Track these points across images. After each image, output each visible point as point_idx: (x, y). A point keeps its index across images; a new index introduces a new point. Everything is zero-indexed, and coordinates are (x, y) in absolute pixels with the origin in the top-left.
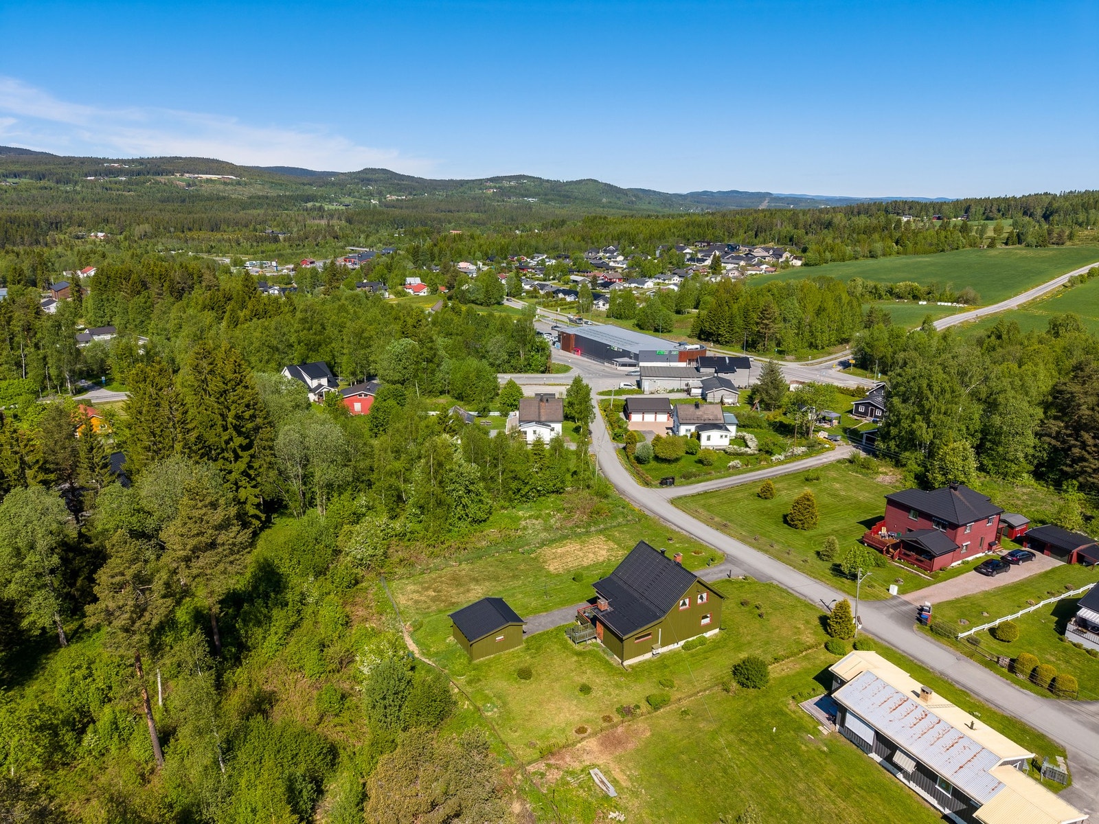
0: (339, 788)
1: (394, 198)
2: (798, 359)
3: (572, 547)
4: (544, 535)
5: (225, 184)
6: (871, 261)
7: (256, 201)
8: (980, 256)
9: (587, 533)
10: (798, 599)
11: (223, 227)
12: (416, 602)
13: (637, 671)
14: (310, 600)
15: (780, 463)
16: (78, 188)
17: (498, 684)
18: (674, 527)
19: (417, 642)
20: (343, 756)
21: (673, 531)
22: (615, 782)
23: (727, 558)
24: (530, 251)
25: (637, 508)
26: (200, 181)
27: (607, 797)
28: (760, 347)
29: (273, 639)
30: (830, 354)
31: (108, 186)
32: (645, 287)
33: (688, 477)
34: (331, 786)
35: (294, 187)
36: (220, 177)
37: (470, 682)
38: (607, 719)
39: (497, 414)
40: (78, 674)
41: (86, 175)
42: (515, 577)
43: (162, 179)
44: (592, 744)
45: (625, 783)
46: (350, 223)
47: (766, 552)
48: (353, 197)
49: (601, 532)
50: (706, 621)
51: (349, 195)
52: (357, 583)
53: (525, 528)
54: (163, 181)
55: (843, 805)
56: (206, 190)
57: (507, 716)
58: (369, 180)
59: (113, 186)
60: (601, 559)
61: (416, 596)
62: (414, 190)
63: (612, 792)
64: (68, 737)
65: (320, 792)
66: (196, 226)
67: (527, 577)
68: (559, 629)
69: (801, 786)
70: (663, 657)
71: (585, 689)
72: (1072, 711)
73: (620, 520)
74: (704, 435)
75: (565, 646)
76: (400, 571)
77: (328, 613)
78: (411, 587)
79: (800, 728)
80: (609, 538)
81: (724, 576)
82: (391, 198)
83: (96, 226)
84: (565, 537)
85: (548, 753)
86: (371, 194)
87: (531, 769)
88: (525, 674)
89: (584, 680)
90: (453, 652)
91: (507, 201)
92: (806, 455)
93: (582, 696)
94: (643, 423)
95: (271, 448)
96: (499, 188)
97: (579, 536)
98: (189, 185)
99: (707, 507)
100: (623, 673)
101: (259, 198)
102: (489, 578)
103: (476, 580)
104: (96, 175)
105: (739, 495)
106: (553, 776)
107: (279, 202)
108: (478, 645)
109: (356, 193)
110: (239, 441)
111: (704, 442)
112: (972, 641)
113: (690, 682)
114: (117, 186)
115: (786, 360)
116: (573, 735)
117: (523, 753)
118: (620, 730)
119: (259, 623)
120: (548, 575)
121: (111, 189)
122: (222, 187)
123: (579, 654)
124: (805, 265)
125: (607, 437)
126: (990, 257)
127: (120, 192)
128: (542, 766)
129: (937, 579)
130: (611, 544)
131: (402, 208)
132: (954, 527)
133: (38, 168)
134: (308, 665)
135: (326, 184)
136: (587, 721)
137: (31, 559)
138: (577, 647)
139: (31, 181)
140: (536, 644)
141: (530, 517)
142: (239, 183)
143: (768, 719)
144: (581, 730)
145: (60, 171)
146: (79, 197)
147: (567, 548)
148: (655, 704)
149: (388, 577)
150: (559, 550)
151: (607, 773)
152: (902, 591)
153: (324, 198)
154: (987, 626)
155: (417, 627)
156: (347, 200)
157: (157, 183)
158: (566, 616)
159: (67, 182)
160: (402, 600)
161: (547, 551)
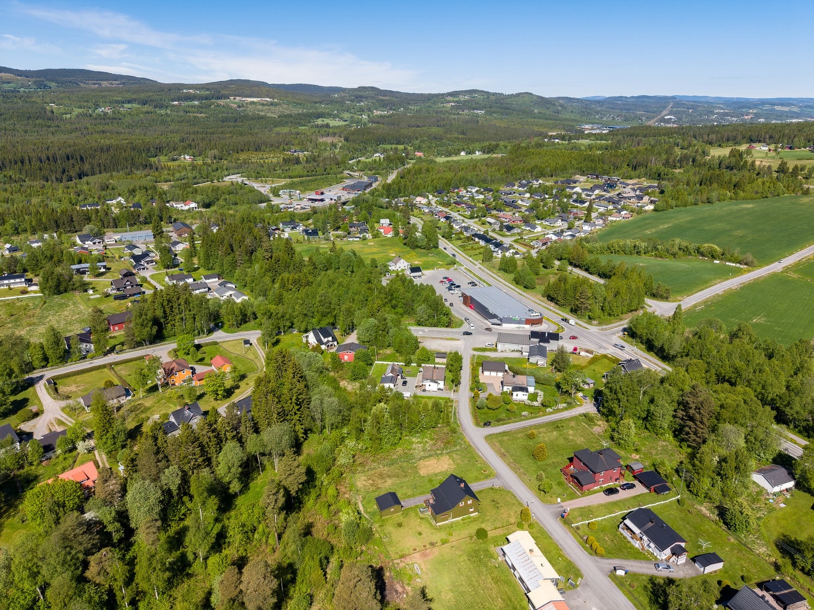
0: (334, 561)
1: (379, 113)
2: (600, 324)
3: (432, 462)
4: (422, 454)
5: (263, 105)
6: (707, 208)
7: (284, 120)
8: (793, 203)
9: (442, 454)
10: (517, 500)
11: (263, 148)
12: (365, 486)
13: (441, 528)
14: (324, 484)
15: (551, 413)
16: (169, 112)
17: (389, 528)
18: (481, 454)
19: (363, 506)
20: (335, 550)
21: (480, 457)
22: (421, 569)
23: (497, 476)
24: (467, 184)
25: (468, 440)
26: (247, 104)
27: (417, 574)
28: (579, 312)
29: (311, 501)
30: (621, 320)
31: (188, 110)
32: (536, 231)
33: (499, 421)
34: (332, 560)
35: (309, 105)
36: (259, 99)
37: (380, 526)
38: (425, 546)
39: (415, 365)
40: (250, 511)
41: (173, 101)
42: (406, 476)
43: (222, 102)
44: (417, 555)
45: (425, 570)
46: (348, 141)
47: (516, 473)
48: (351, 113)
49: (448, 453)
50: (472, 510)
51: (347, 111)
52: (342, 475)
53: (415, 449)
54: (222, 103)
55: (493, 585)
56: (250, 110)
57: (390, 542)
58: (361, 97)
59: (191, 109)
60: (444, 469)
61: (364, 483)
62: (394, 105)
63: (419, 572)
64: (250, 534)
65: (328, 562)
66: (246, 147)
67: (411, 476)
68: (416, 506)
69: (483, 578)
70: (452, 523)
71: (420, 534)
72: (597, 561)
73: (458, 447)
74: (515, 393)
75: (417, 514)
76: (360, 469)
77: (331, 491)
78: (363, 478)
79: (492, 557)
80: (451, 457)
81: (491, 485)
82: (377, 113)
83: (185, 150)
84: (431, 456)
85: (403, 557)
86: (362, 110)
87: (395, 561)
88: (400, 525)
89: (420, 529)
90: (375, 513)
91: (461, 114)
92: (565, 409)
93: (418, 536)
94: (490, 377)
95: (308, 408)
96: (456, 102)
97: (437, 455)
98: (239, 107)
99: (501, 442)
100: (436, 528)
101: (286, 116)
102: (394, 476)
103: (389, 476)
104: (179, 101)
105: (520, 435)
106: (402, 565)
107: (298, 120)
108: (384, 512)
109: (352, 110)
110: (297, 407)
111: (514, 397)
112: (578, 528)
113: (459, 535)
114: (193, 109)
115: (592, 325)
116: (412, 551)
117: (393, 556)
118: (428, 551)
119: (306, 495)
120: (420, 477)
121: (189, 112)
122: (260, 107)
123: (421, 518)
124: (655, 210)
125: (468, 388)
126: (802, 205)
127: (195, 114)
128: (399, 561)
129: (583, 495)
130: (451, 460)
131: (383, 124)
132: (595, 473)
133: (143, 96)
134: (324, 514)
135: (332, 102)
136: (418, 546)
137: (233, 470)
138: (421, 516)
139: (138, 106)
140: (406, 513)
141: (418, 442)
142: (272, 104)
143: (481, 553)
144: (415, 550)
145: (156, 97)
146: (170, 119)
147: (430, 462)
148: (444, 542)
149: (353, 472)
150: (427, 463)
151: (420, 566)
152: (562, 501)
153: (329, 115)
154: (587, 522)
155: (364, 498)
156: (346, 115)
157: (218, 106)
158: (420, 500)
159: (161, 107)
160: (360, 484)
161: (422, 462)
